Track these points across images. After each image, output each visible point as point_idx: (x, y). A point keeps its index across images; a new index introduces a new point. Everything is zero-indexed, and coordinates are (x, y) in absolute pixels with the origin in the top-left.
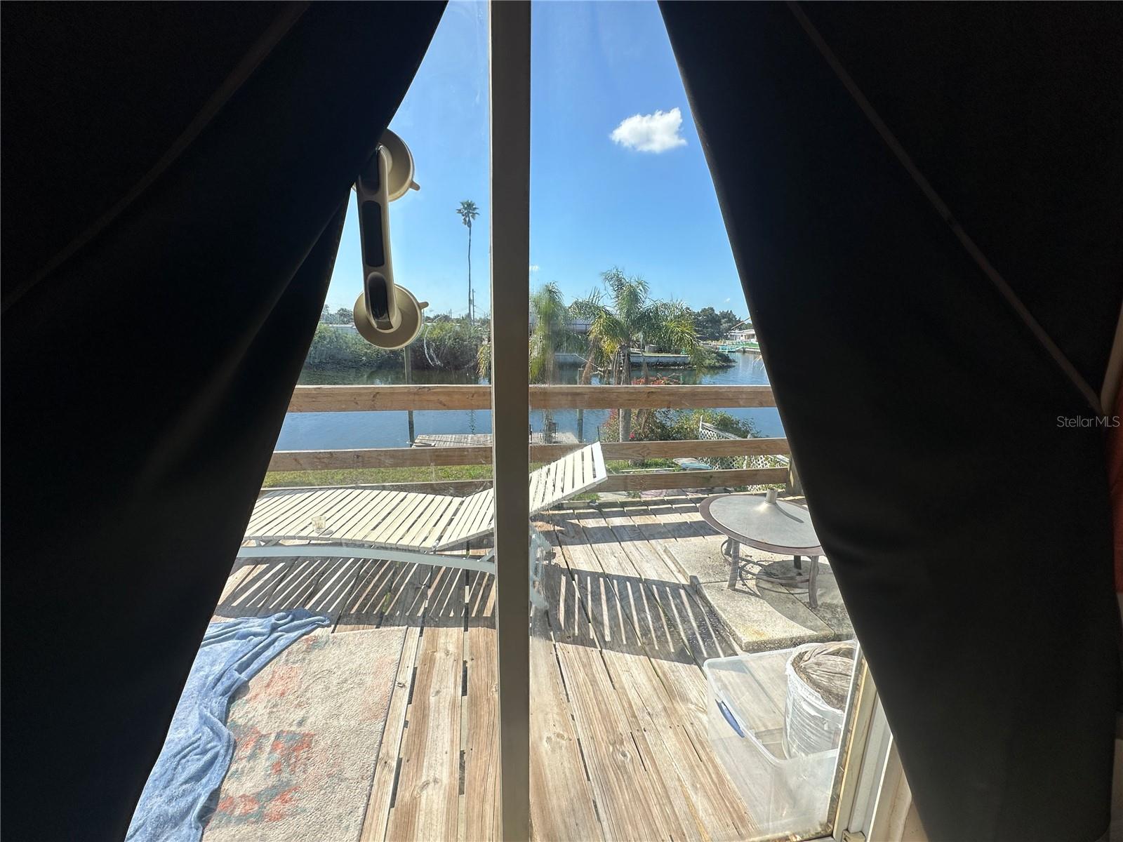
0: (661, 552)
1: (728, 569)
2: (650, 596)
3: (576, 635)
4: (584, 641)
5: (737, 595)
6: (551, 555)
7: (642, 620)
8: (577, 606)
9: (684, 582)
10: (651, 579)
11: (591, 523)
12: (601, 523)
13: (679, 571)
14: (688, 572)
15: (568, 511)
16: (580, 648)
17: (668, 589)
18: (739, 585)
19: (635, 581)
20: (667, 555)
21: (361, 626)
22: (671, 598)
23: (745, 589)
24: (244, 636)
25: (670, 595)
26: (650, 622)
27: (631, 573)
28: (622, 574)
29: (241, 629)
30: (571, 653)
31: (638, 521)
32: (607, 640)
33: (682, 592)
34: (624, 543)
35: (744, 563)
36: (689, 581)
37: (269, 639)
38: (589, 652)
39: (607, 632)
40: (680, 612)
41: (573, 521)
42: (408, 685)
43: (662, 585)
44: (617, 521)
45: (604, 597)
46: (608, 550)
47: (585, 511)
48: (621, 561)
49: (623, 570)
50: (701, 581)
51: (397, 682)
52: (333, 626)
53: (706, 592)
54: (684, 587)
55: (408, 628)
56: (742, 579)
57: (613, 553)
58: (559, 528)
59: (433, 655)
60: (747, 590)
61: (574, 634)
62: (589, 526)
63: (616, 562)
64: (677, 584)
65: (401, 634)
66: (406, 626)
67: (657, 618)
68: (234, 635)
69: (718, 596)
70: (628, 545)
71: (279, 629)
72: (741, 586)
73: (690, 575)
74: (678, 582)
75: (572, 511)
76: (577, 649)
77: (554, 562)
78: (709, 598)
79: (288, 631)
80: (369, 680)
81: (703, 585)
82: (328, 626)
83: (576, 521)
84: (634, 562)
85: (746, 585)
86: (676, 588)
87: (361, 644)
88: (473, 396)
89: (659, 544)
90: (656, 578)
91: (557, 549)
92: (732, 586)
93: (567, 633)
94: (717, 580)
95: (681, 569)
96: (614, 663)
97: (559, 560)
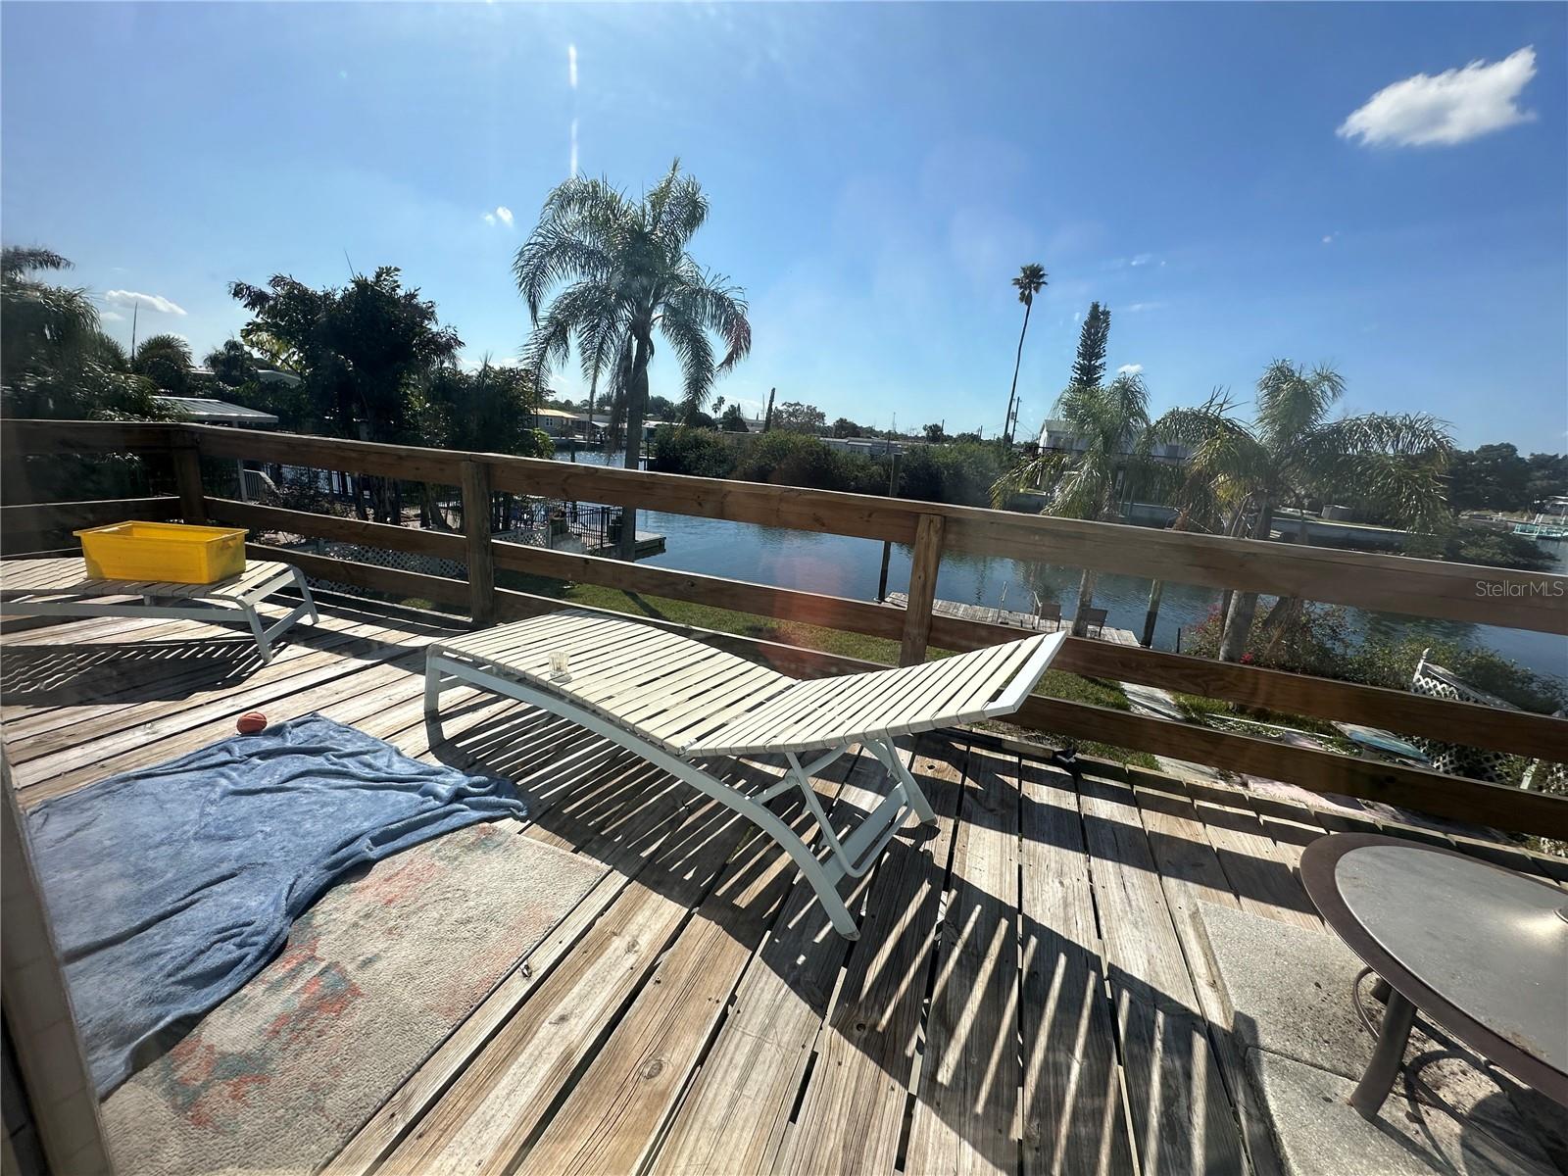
0: (1183, 916)
1: (1366, 1042)
2: (1105, 1012)
3: (880, 1029)
4: (885, 1052)
5: (1376, 1142)
6: (929, 831)
7: (1054, 1070)
8: (918, 960)
9: (1216, 1015)
10: (1128, 971)
11: (1042, 794)
12: (1067, 801)
13: (1213, 985)
14: (1234, 1000)
15: (1008, 758)
16: (871, 1065)
17: (1160, 1017)
18: (1395, 1110)
19: (1083, 961)
20: (1196, 930)
21: (558, 838)
22: (1158, 1044)
23: (1412, 1130)
24: (425, 794)
25: (1158, 1036)
26: (1072, 1087)
27: (1082, 936)
28: (1058, 928)
29: (431, 781)
30: (844, 1070)
31: (1156, 823)
32: (940, 1078)
33: (1200, 1044)
34: (1098, 860)
35: (1434, 1046)
36: (1231, 1022)
37: (448, 808)
38: (884, 1087)
39: (952, 1056)
40: (1169, 1101)
41: (1007, 779)
42: (535, 977)
43: (1149, 998)
44: (1103, 809)
45: (988, 966)
46: (1053, 865)
47: (1043, 767)
48: (1070, 899)
49: (1066, 920)
50: (1265, 1039)
51: (525, 963)
52: (529, 822)
53: (1270, 1085)
54: (1210, 1031)
55: (611, 871)
56: (1413, 1100)
57: (1061, 874)
58: (973, 784)
59: (609, 939)
60: (1420, 1140)
61: (875, 1025)
62: (1037, 800)
63: (1060, 895)
64: (1192, 1013)
65: (593, 877)
66: (610, 867)
67: (1096, 1082)
68: (421, 786)
69: (1306, 1111)
70: (1106, 870)
71: (466, 799)
72: (1401, 1115)
73: (1238, 1008)
74: (1196, 1010)
75: (1015, 759)
76: (862, 1064)
77: (927, 846)
78: (1273, 1105)
79: (474, 807)
80: (496, 934)
81: (1265, 1057)
82: (523, 820)
83: (1014, 782)
84: (1101, 913)
85: (1421, 1122)
86: (1186, 1022)
87: (534, 868)
88: (870, 516)
89: (1183, 894)
90: (1140, 975)
91: (946, 824)
92: (1368, 1102)
93: (862, 1014)
94: (1320, 1060)
95: (1219, 983)
96: (925, 1154)
97: (937, 848)
